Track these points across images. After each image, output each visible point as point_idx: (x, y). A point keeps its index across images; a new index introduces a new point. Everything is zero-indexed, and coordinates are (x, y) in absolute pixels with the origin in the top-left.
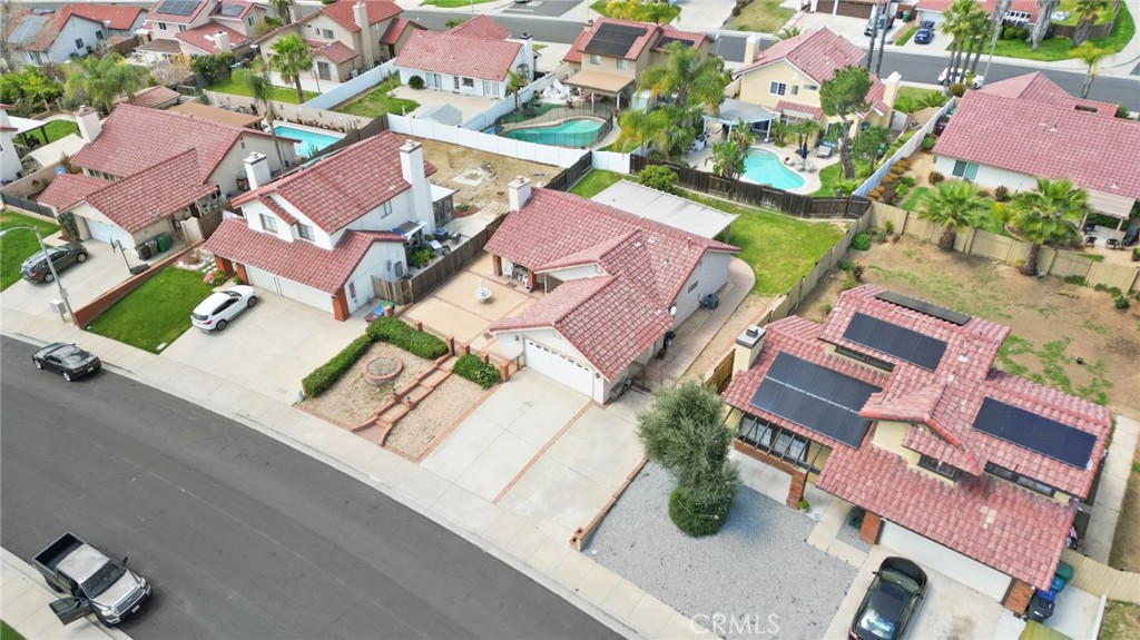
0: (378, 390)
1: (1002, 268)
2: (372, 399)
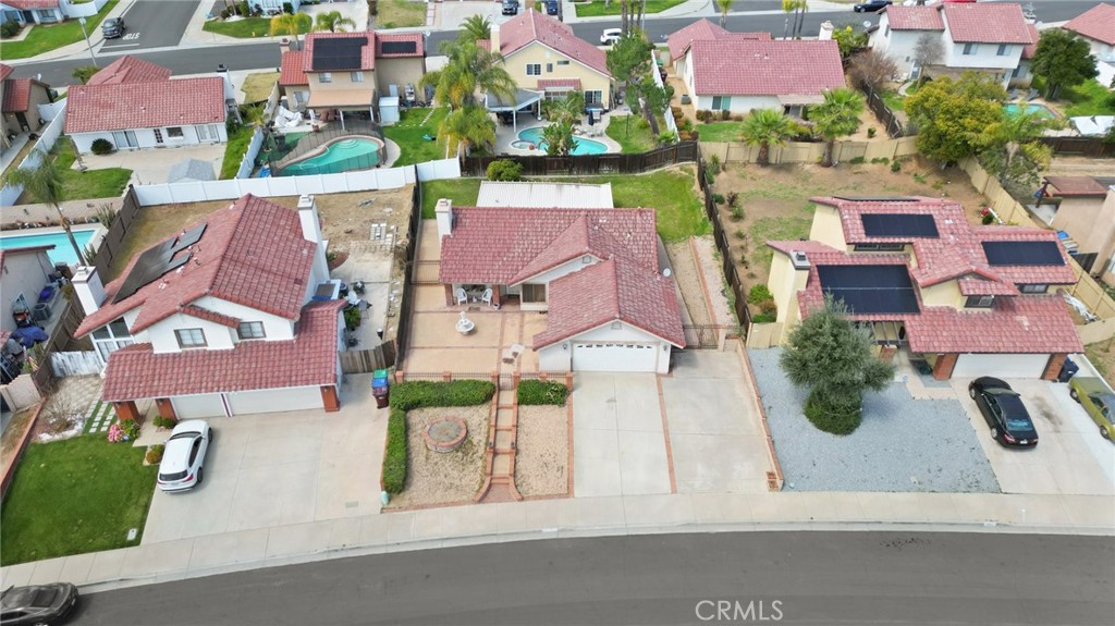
0: (460, 454)
1: (807, 167)
2: (463, 465)
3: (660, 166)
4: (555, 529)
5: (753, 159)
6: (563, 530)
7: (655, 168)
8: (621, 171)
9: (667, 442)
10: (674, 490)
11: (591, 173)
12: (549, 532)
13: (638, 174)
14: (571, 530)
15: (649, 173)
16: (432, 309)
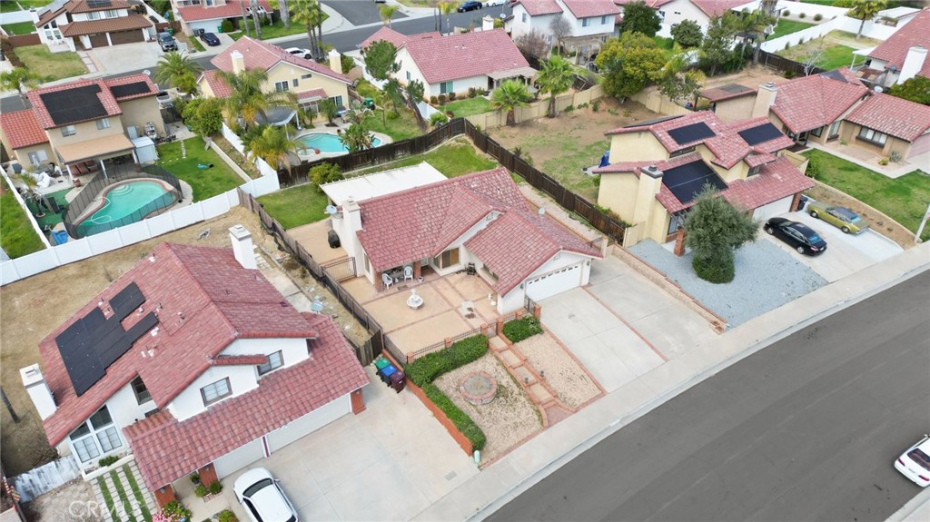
0: (501, 398)
2: (511, 405)
3: (439, 143)
4: (618, 421)
5: (504, 122)
6: (624, 419)
7: (436, 145)
8: (412, 153)
9: (633, 329)
10: (667, 360)
11: (389, 160)
12: (615, 425)
13: (425, 153)
14: (629, 416)
15: (434, 150)
16: (367, 300)
